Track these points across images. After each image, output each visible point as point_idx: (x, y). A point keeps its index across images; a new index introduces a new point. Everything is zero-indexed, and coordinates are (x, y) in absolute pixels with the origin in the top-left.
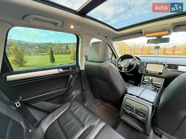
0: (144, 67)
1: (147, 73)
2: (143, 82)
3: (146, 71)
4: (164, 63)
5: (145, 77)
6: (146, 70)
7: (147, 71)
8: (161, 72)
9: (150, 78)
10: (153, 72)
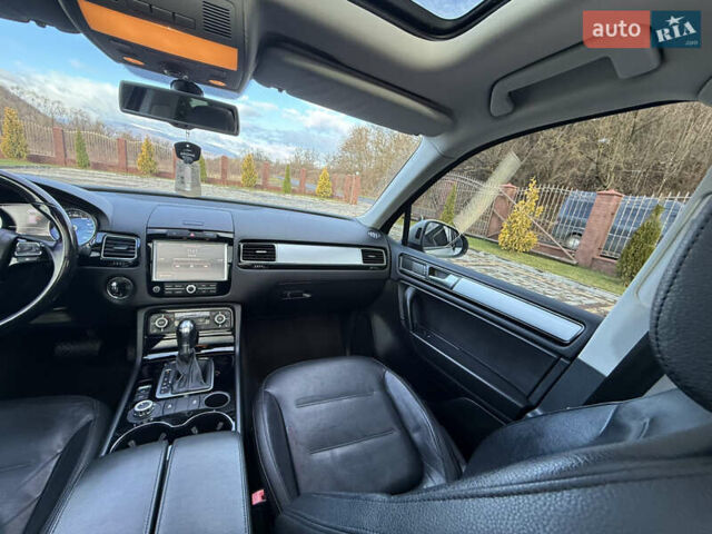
8: (226, 279)
9: (186, 328)
10: (191, 289)
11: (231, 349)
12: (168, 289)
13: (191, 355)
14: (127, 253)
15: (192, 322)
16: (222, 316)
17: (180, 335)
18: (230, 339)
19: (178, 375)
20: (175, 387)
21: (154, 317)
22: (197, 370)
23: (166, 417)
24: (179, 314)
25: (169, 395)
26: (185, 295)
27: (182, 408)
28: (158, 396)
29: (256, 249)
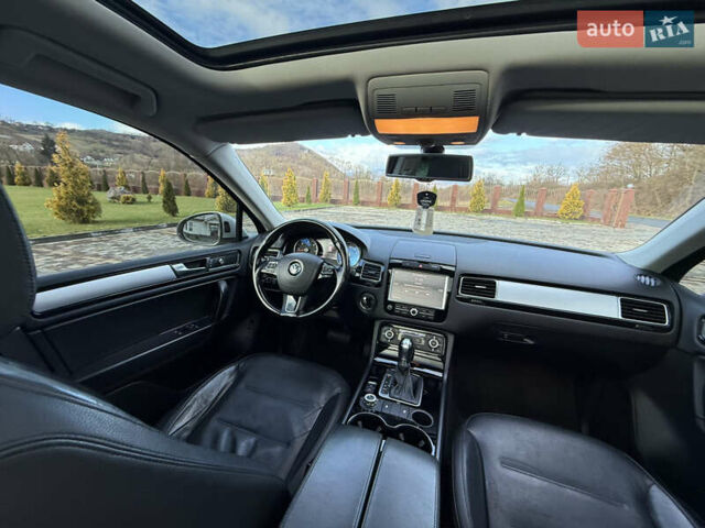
0: (379, 285)
1: (392, 312)
2: (378, 359)
3: (390, 307)
4: (453, 269)
5: (387, 333)
6: (389, 299)
7: (393, 303)
8: (443, 308)
9: (406, 344)
10: (414, 312)
11: (440, 375)
12: (398, 308)
13: (407, 369)
14: (375, 276)
15: (411, 341)
16: (435, 342)
17: (401, 348)
18: (440, 365)
19: (395, 382)
20: (392, 391)
21: (385, 328)
22: (409, 384)
23: (383, 414)
24: (403, 331)
25: (387, 396)
26: (409, 316)
27: (395, 412)
28: (380, 394)
29: (477, 284)
